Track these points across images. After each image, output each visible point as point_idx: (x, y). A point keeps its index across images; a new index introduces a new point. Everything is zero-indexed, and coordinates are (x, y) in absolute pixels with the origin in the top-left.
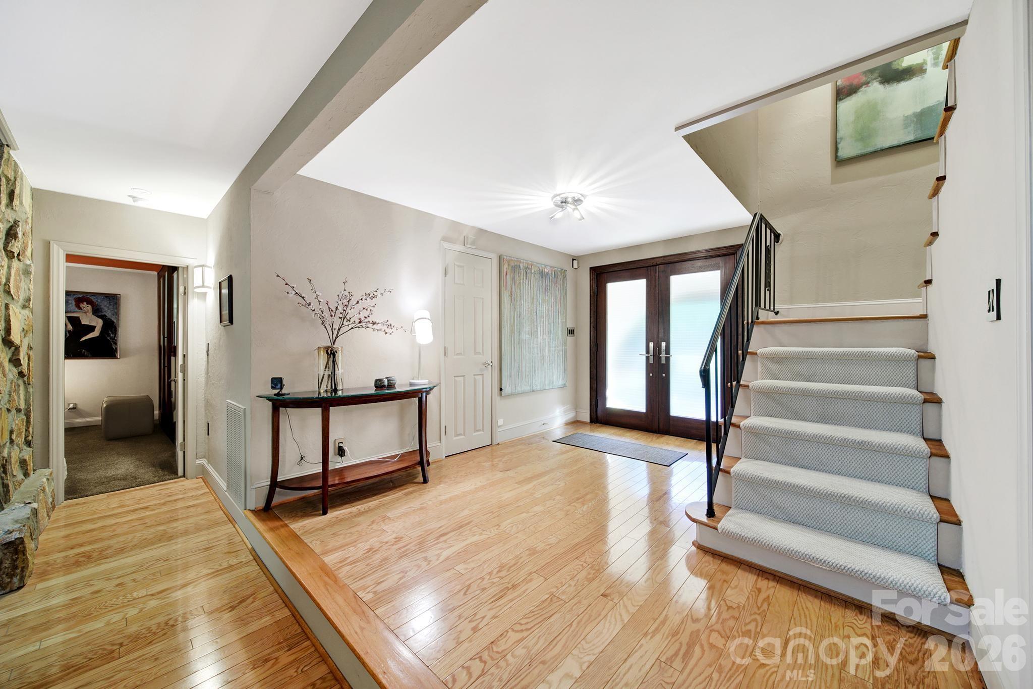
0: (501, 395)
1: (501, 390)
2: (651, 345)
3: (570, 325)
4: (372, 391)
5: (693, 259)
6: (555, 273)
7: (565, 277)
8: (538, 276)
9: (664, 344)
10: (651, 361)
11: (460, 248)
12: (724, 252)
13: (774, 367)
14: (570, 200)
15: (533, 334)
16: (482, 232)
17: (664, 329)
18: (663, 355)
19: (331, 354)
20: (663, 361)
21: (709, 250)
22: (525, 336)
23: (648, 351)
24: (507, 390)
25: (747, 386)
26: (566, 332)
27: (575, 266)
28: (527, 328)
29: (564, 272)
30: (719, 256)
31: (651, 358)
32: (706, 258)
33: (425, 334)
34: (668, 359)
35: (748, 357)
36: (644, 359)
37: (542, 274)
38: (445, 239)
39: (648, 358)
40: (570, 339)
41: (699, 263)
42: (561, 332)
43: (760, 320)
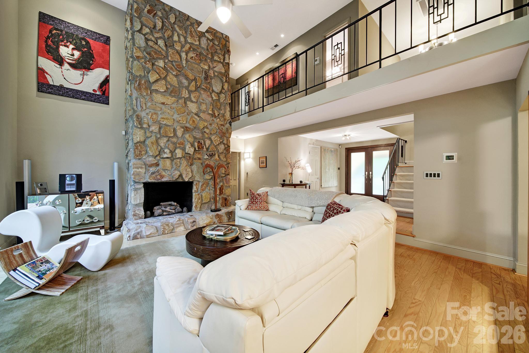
0: (321, 187)
1: (321, 186)
2: (367, 173)
3: (339, 167)
4: (299, 183)
5: (381, 147)
6: (335, 150)
7: (337, 151)
8: (330, 152)
9: (371, 173)
10: (367, 178)
11: (312, 146)
12: (390, 145)
13: (401, 178)
14: (347, 135)
15: (329, 169)
16: (317, 140)
17: (371, 168)
18: (370, 176)
19: (292, 174)
20: (371, 178)
21: (385, 144)
22: (327, 170)
23: (365, 175)
24: (323, 186)
25: (394, 182)
26: (338, 169)
27: (340, 147)
28: (327, 168)
29: (337, 149)
30: (389, 146)
31: (367, 177)
32: (384, 146)
33: (309, 170)
34: (372, 177)
35: (395, 175)
36: (364, 177)
37: (331, 151)
38: (309, 144)
39: (365, 177)
40: (339, 171)
41: (382, 148)
42: (336, 169)
43: (399, 166)
